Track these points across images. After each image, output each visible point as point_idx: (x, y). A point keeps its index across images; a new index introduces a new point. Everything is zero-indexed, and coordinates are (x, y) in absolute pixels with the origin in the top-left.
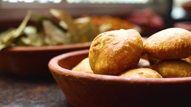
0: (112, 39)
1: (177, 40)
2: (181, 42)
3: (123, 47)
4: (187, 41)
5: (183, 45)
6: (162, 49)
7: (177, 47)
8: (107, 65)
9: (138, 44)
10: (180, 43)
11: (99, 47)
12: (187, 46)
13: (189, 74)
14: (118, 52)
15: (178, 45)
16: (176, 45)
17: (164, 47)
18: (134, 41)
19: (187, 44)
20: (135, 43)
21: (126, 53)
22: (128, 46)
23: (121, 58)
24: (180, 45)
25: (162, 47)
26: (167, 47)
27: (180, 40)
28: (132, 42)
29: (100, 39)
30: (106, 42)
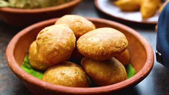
0: (49, 38)
1: (99, 48)
2: (102, 49)
3: (54, 49)
4: (107, 49)
5: (103, 52)
6: (87, 52)
7: (97, 54)
8: (42, 59)
9: (66, 47)
10: (100, 50)
11: (40, 43)
12: (106, 54)
13: (105, 75)
14: (50, 52)
15: (98, 52)
16: (96, 52)
17: (88, 51)
18: (64, 45)
19: (107, 52)
20: (64, 46)
21: (55, 54)
22: (57, 48)
23: (51, 57)
24: (100, 52)
25: (87, 51)
26: (90, 52)
27: (101, 48)
28: (61, 45)
29: (41, 36)
30: (45, 40)
